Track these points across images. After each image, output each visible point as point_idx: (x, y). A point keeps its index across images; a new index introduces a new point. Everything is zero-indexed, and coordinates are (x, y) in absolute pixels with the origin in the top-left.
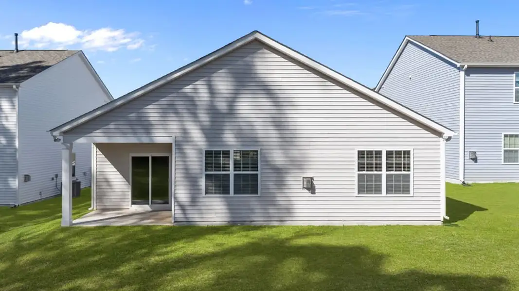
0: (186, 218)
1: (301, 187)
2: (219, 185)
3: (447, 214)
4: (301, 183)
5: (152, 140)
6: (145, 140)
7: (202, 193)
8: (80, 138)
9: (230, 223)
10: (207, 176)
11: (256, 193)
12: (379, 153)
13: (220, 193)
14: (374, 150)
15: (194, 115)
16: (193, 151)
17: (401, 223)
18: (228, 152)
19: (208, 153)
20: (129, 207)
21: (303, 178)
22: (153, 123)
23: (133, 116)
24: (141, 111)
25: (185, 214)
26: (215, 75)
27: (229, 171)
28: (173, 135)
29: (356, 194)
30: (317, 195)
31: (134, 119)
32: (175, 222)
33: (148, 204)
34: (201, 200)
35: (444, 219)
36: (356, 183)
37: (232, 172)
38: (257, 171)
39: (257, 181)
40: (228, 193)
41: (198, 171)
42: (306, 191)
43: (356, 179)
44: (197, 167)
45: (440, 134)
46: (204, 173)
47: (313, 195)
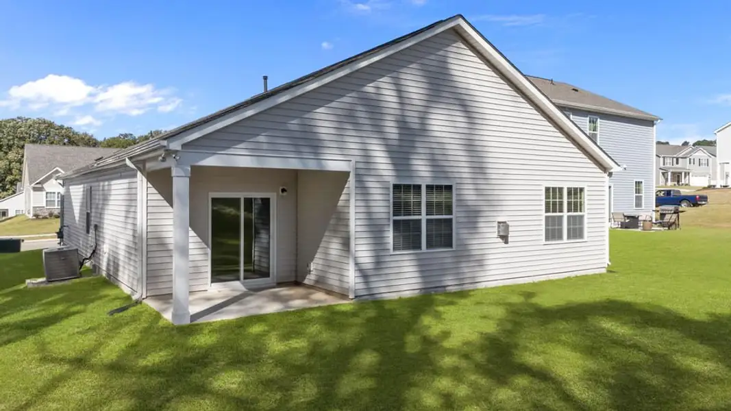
0: (369, 289)
1: (496, 235)
2: (408, 235)
3: (610, 260)
4: (496, 230)
5: (320, 165)
6: (312, 165)
7: (389, 249)
8: (208, 157)
9: (423, 291)
10: (395, 222)
11: (450, 245)
12: (561, 189)
13: (408, 248)
14: (558, 186)
15: (378, 129)
16: (378, 185)
17: (579, 274)
18: (419, 187)
19: (396, 187)
20: (207, 287)
21: (499, 223)
22: (324, 137)
23: (294, 124)
24: (307, 116)
25: (367, 282)
26: (404, 70)
27: (420, 215)
28: (353, 159)
29: (544, 242)
30: (510, 244)
31: (296, 128)
32: (356, 297)
33: (238, 279)
34: (388, 259)
35: (608, 265)
36: (543, 227)
37: (424, 217)
38: (452, 214)
39: (452, 230)
40: (420, 248)
41: (384, 216)
42: (500, 240)
43: (543, 223)
44: (382, 210)
45: (604, 168)
46: (393, 218)
47: (506, 245)
